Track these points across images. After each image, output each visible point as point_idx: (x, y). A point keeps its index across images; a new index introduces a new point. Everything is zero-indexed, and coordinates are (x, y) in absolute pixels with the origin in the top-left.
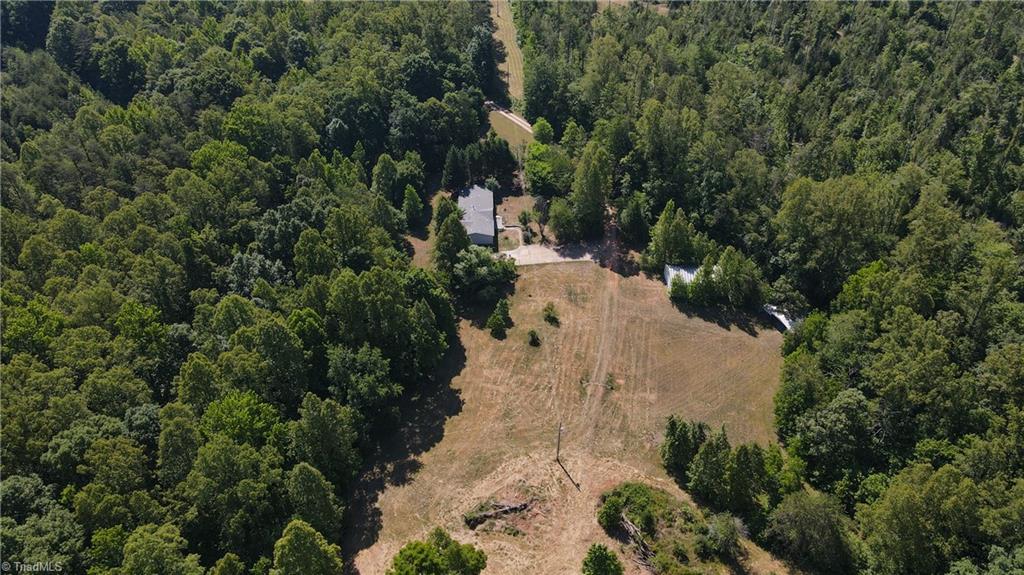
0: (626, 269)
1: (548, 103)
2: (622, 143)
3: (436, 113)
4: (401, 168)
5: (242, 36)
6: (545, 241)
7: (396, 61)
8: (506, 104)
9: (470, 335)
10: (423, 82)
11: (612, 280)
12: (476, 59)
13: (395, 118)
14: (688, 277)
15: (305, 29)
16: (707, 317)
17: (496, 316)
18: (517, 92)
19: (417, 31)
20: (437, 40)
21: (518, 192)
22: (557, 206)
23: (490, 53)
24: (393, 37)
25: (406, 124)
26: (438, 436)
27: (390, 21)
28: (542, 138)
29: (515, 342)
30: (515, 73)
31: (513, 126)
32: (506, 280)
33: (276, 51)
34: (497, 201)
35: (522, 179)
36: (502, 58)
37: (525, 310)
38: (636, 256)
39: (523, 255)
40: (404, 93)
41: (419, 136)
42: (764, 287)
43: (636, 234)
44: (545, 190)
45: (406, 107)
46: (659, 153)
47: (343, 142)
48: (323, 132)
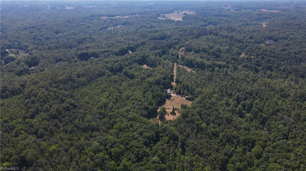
0: (182, 96)
1: (178, 82)
2: (183, 85)
3: (165, 82)
4: (162, 86)
5: (145, 73)
6: (175, 94)
7: (162, 76)
8: (173, 82)
9: (167, 100)
10: (164, 79)
11: (181, 97)
12: (170, 76)
13: (161, 82)
14: (187, 97)
15: (151, 72)
16: (188, 100)
17: (169, 98)
18: (175, 80)
19: (164, 73)
20: (166, 75)
21: (173, 90)
22: (176, 91)
23: (172, 76)
24: (162, 74)
25: (162, 82)
26: (163, 105)
27: (161, 72)
28: (176, 85)
29: (171, 101)
30: (175, 78)
31: (174, 84)
32: (171, 96)
33: (148, 75)
34: (171, 90)
35: (173, 88)
36: (174, 77)
37: (172, 99)
38: (183, 96)
39: (172, 95)
40: (162, 80)
41: (163, 84)
42: (194, 98)
43: (183, 94)
44: (175, 89)
45: (162, 81)
46: (187, 86)
47: (156, 84)
48: (154, 82)
